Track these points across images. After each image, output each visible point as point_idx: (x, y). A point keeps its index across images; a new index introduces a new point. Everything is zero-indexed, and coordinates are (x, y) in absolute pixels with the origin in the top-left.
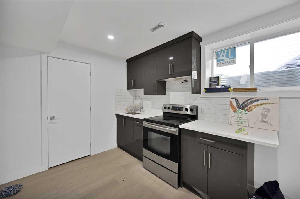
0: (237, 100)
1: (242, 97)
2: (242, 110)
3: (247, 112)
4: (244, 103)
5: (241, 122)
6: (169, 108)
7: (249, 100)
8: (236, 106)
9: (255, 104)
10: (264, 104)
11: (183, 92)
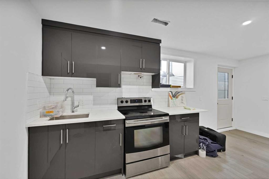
0: (172, 93)
1: (174, 90)
2: (174, 98)
3: (176, 99)
4: (175, 94)
5: (175, 104)
6: (127, 102)
7: (176, 92)
8: (171, 96)
9: (178, 94)
10: (181, 94)
11: (137, 86)
